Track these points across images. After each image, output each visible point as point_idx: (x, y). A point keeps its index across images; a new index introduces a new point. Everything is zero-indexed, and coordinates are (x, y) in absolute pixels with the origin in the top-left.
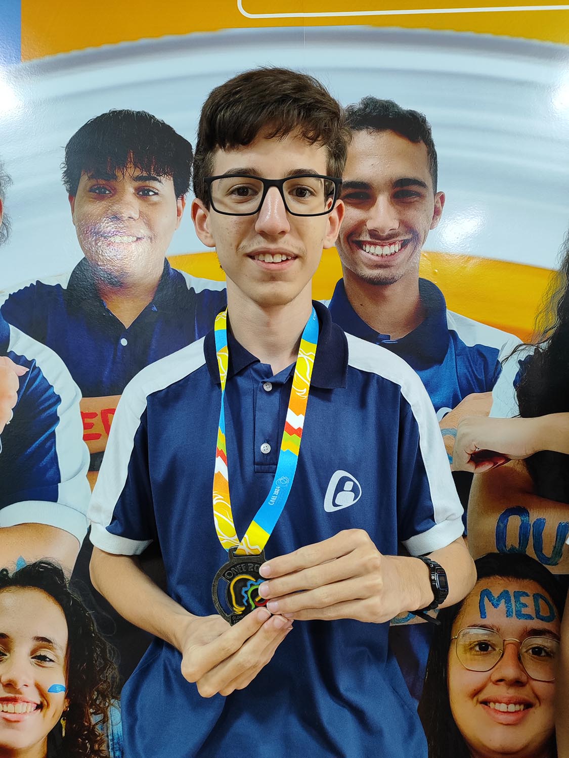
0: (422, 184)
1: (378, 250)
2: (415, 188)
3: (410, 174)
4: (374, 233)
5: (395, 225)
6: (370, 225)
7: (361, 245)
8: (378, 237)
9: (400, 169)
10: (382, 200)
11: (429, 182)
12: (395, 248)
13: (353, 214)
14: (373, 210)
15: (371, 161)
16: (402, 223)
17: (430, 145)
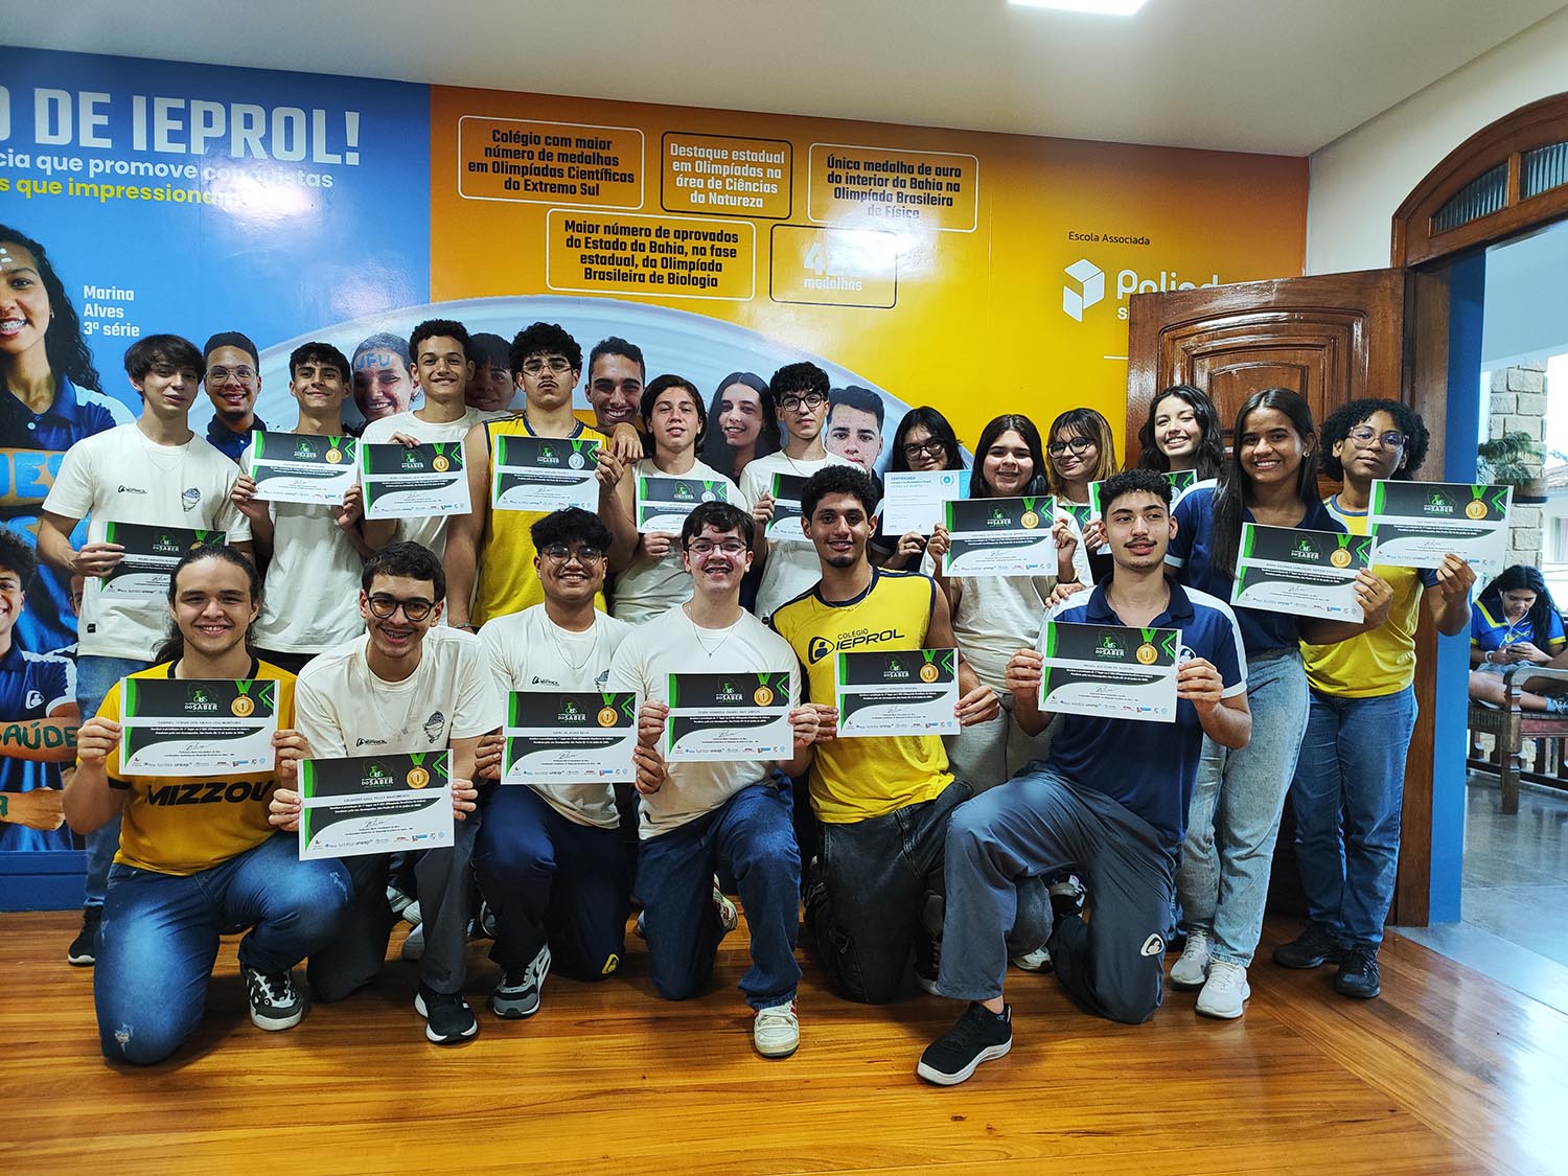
0: (638, 383)
1: (615, 414)
2: (634, 384)
3: (632, 377)
4: (612, 405)
5: (624, 402)
6: (611, 401)
7: (607, 411)
8: (615, 407)
9: (628, 374)
10: (618, 389)
11: (641, 383)
12: (623, 413)
13: (604, 395)
14: (613, 395)
15: (613, 369)
16: (627, 401)
17: (642, 363)
